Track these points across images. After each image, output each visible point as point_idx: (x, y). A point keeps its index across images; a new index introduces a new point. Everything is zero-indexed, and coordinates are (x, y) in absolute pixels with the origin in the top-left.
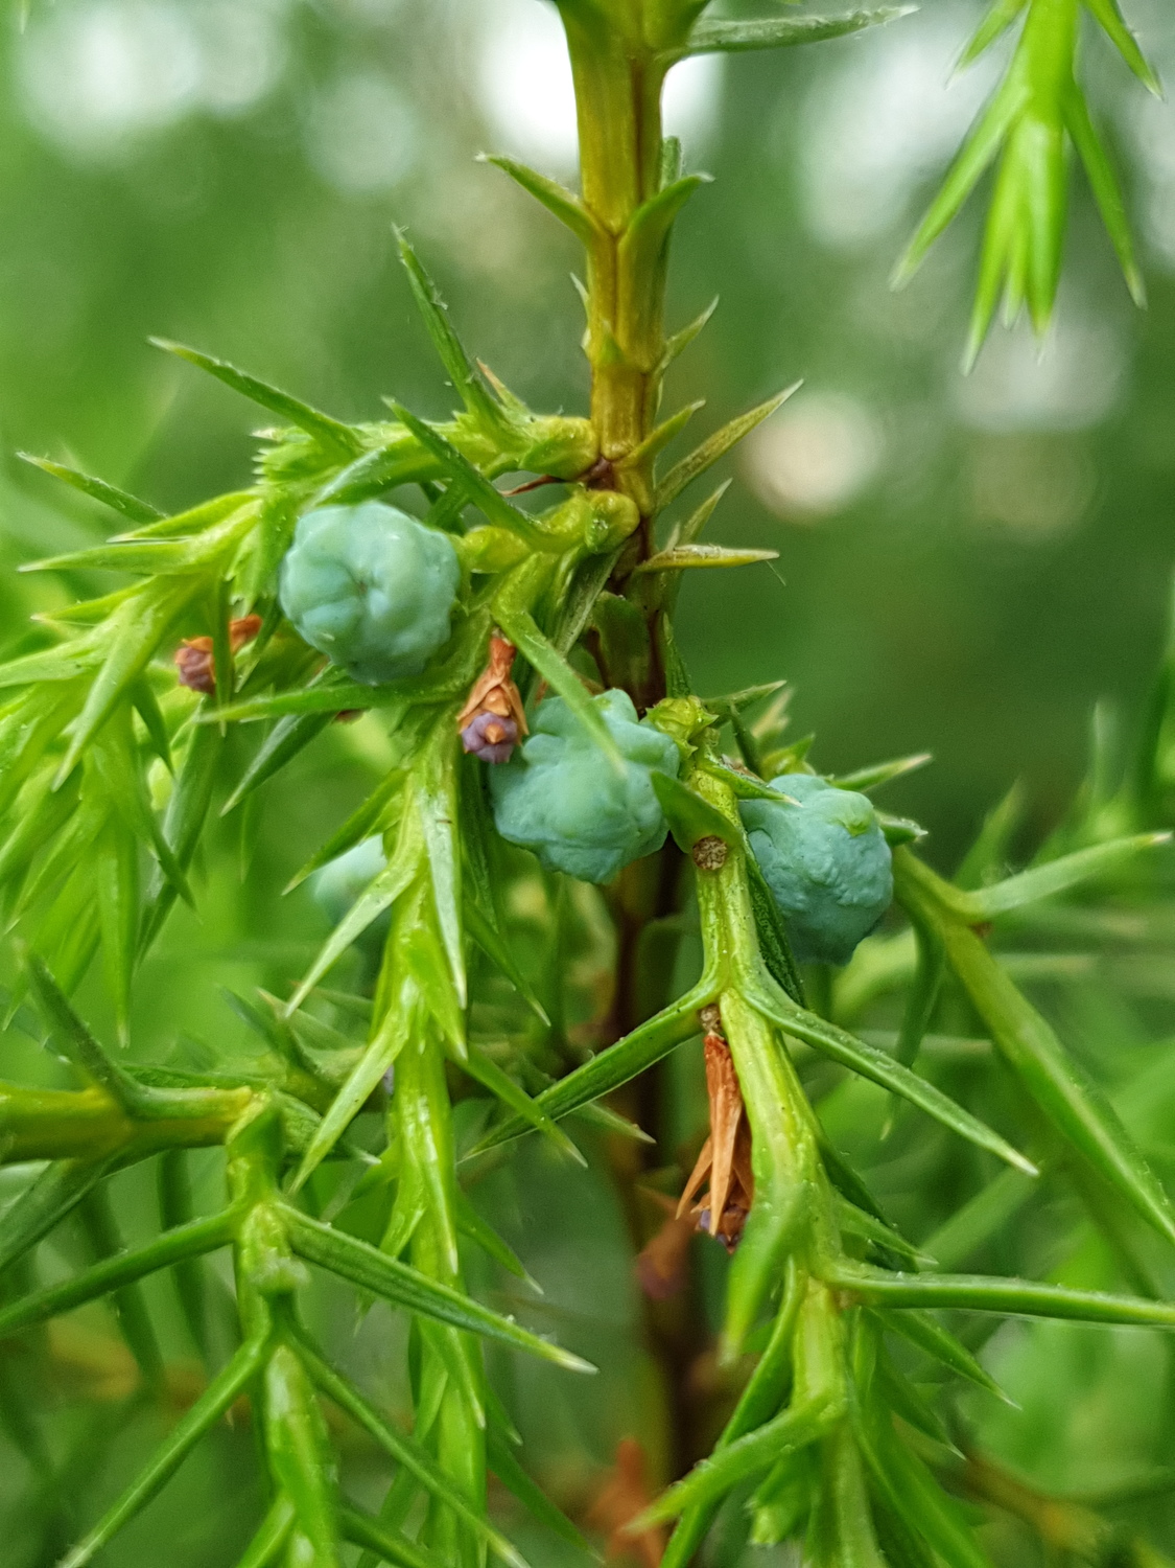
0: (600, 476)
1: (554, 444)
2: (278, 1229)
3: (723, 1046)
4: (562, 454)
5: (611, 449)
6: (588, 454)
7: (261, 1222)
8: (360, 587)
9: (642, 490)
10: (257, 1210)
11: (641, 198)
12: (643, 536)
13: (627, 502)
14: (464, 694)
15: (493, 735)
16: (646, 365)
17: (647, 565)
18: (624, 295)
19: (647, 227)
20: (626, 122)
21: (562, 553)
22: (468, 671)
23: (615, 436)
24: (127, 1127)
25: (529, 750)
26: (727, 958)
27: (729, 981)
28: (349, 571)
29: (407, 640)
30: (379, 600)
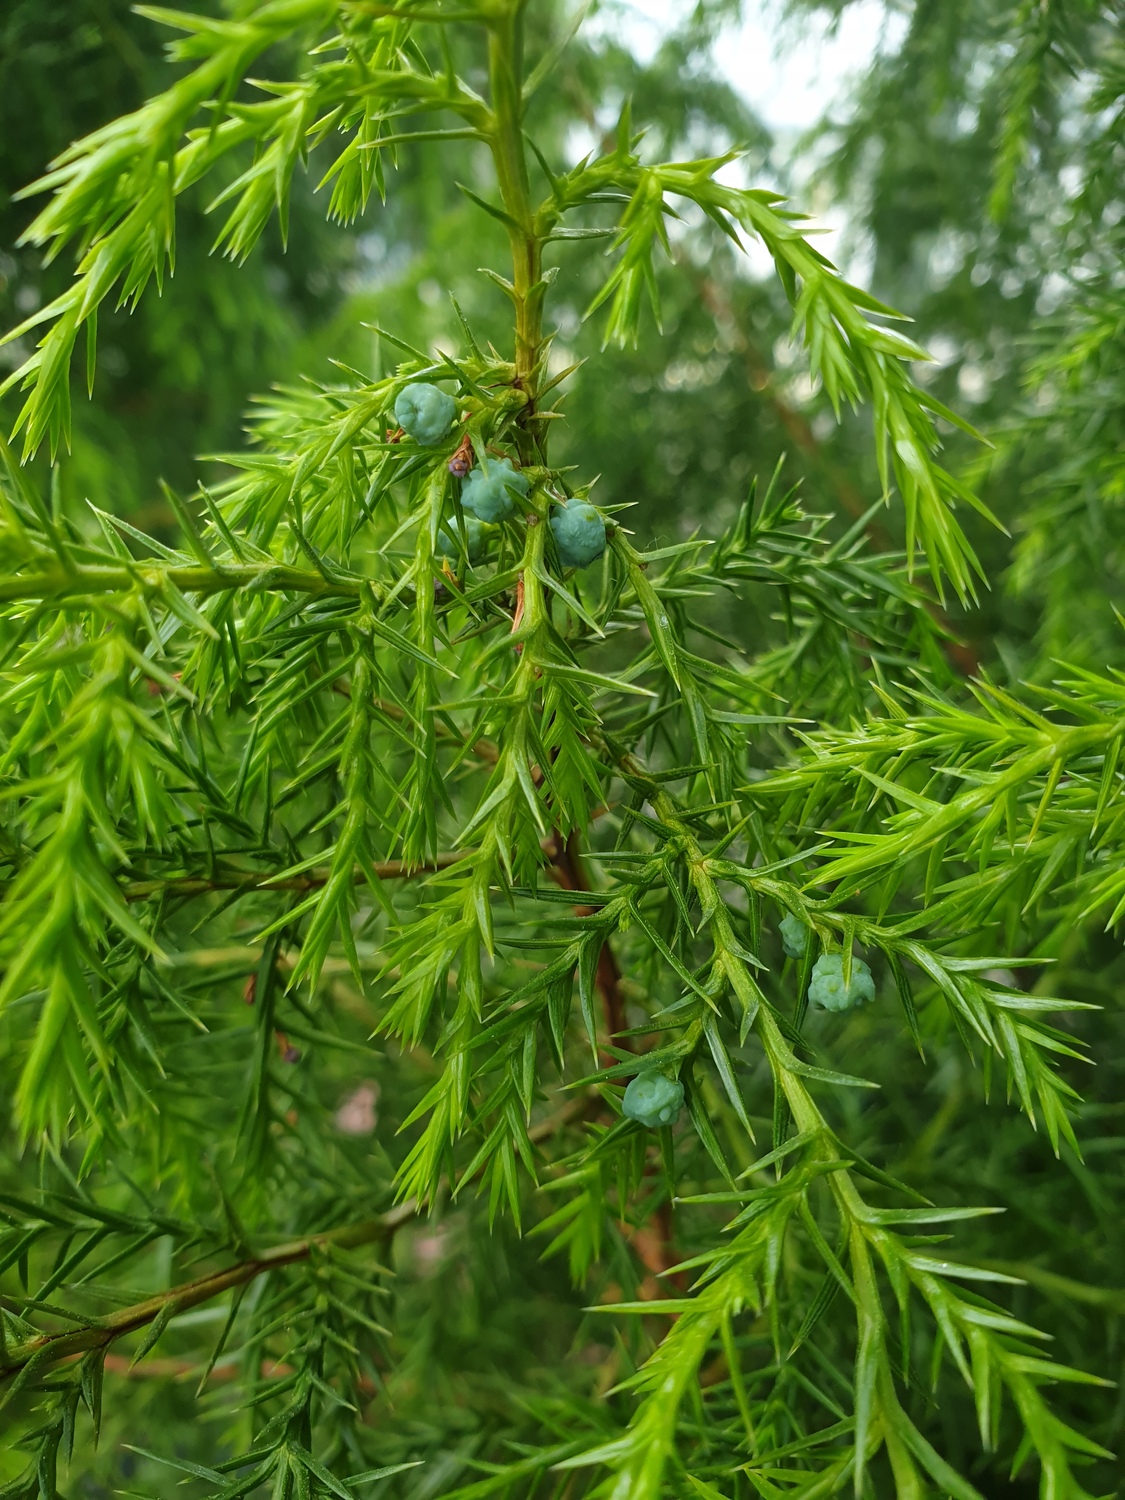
0: (517, 384)
1: (499, 371)
2: (369, 623)
3: (522, 585)
4: (503, 375)
5: (520, 375)
6: (513, 376)
7: (365, 620)
8: (415, 410)
9: (530, 390)
10: (364, 617)
11: (532, 284)
12: (531, 405)
13: (524, 394)
14: (453, 452)
15: (457, 467)
16: (533, 346)
17: (532, 417)
18: (525, 321)
19: (532, 295)
20: (525, 261)
21: (496, 409)
22: (456, 445)
23: (522, 370)
24: (326, 584)
25: (471, 475)
26: (530, 557)
27: (528, 563)
28: (412, 404)
29: (431, 430)
30: (421, 415)
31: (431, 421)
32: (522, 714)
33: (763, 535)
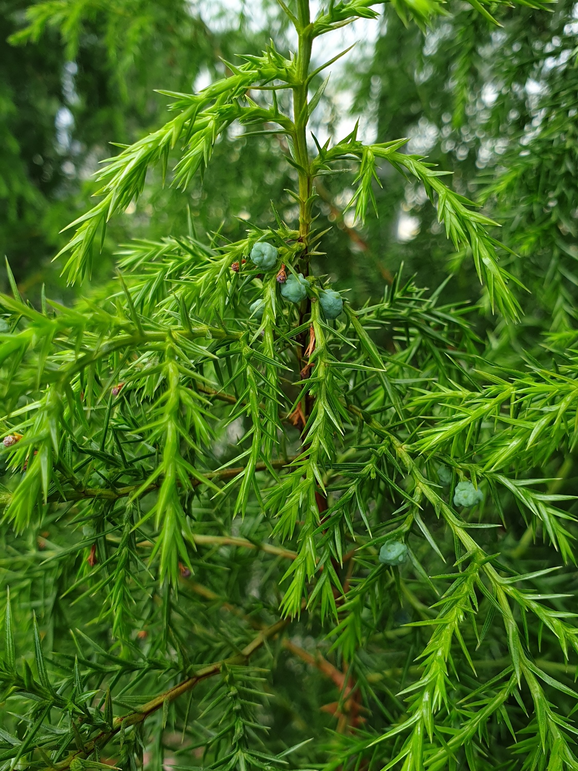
0: (300, 240)
1: (292, 235)
2: (248, 351)
3: (313, 329)
4: (294, 236)
5: (302, 236)
6: (298, 236)
7: (245, 350)
8: (263, 255)
9: (307, 243)
10: (245, 348)
11: (308, 197)
12: (307, 250)
13: (304, 244)
14: (277, 272)
15: (282, 279)
16: (308, 223)
17: (307, 254)
18: (305, 212)
19: (309, 201)
21: (294, 252)
22: (278, 269)
23: (303, 234)
24: (226, 335)
25: (287, 282)
26: (315, 316)
27: (315, 319)
28: (261, 252)
29: (269, 263)
30: (266, 257)
31: (269, 259)
32: (323, 385)
33: (399, 300)
